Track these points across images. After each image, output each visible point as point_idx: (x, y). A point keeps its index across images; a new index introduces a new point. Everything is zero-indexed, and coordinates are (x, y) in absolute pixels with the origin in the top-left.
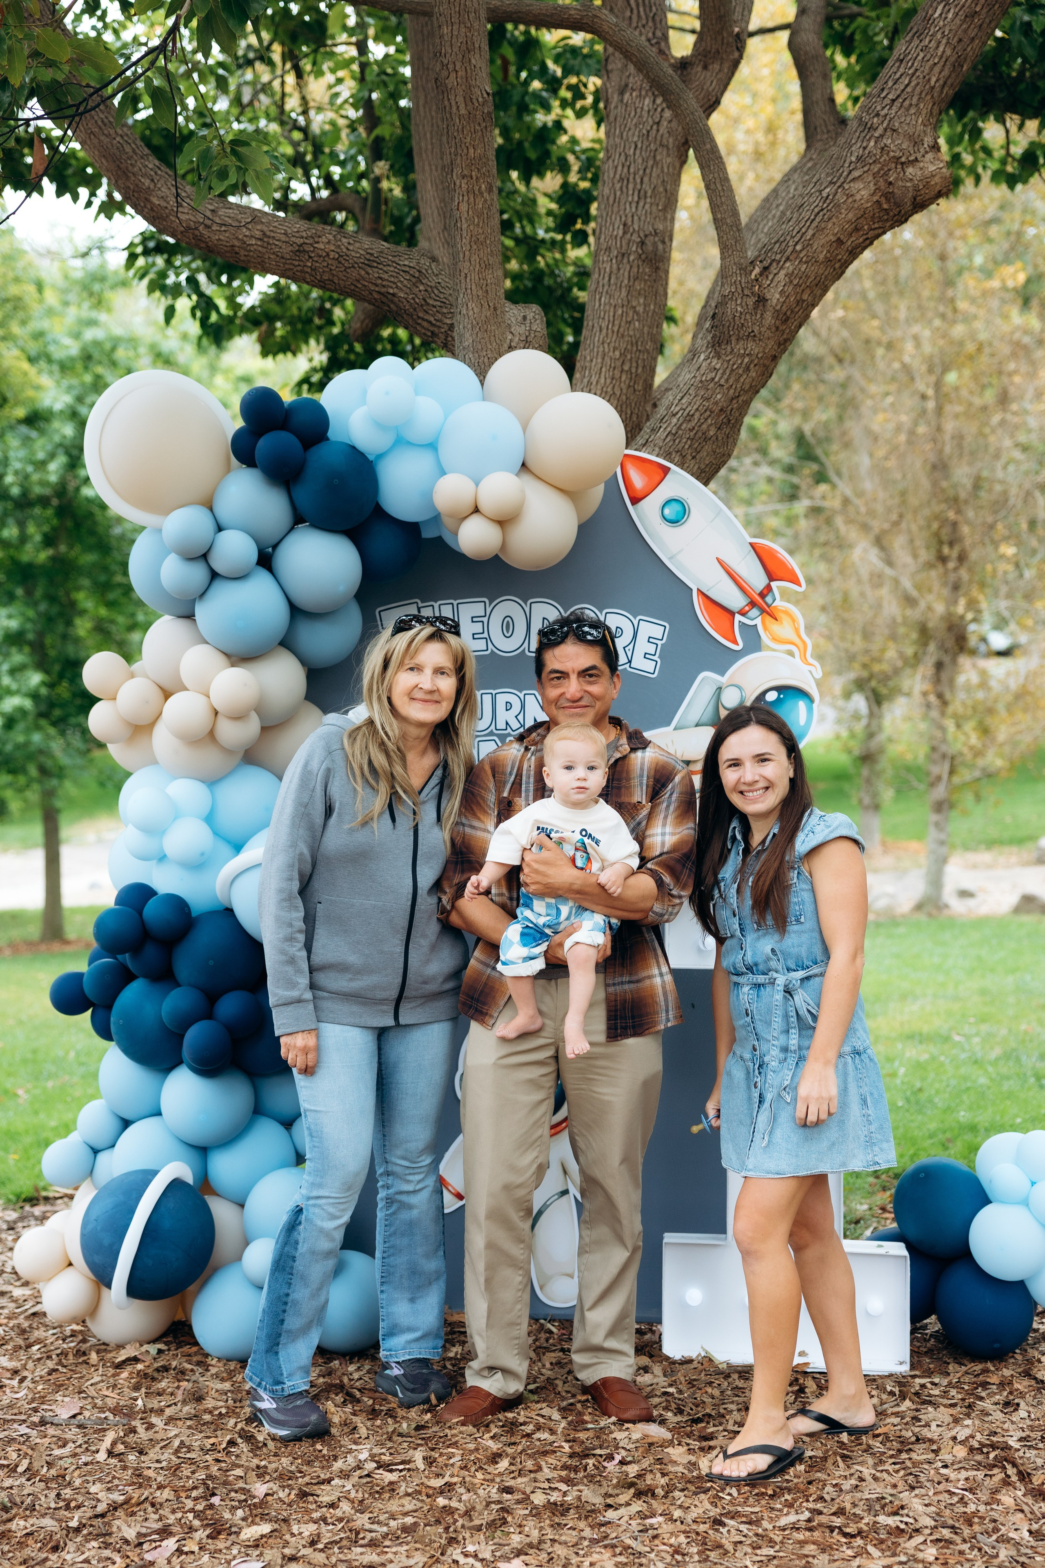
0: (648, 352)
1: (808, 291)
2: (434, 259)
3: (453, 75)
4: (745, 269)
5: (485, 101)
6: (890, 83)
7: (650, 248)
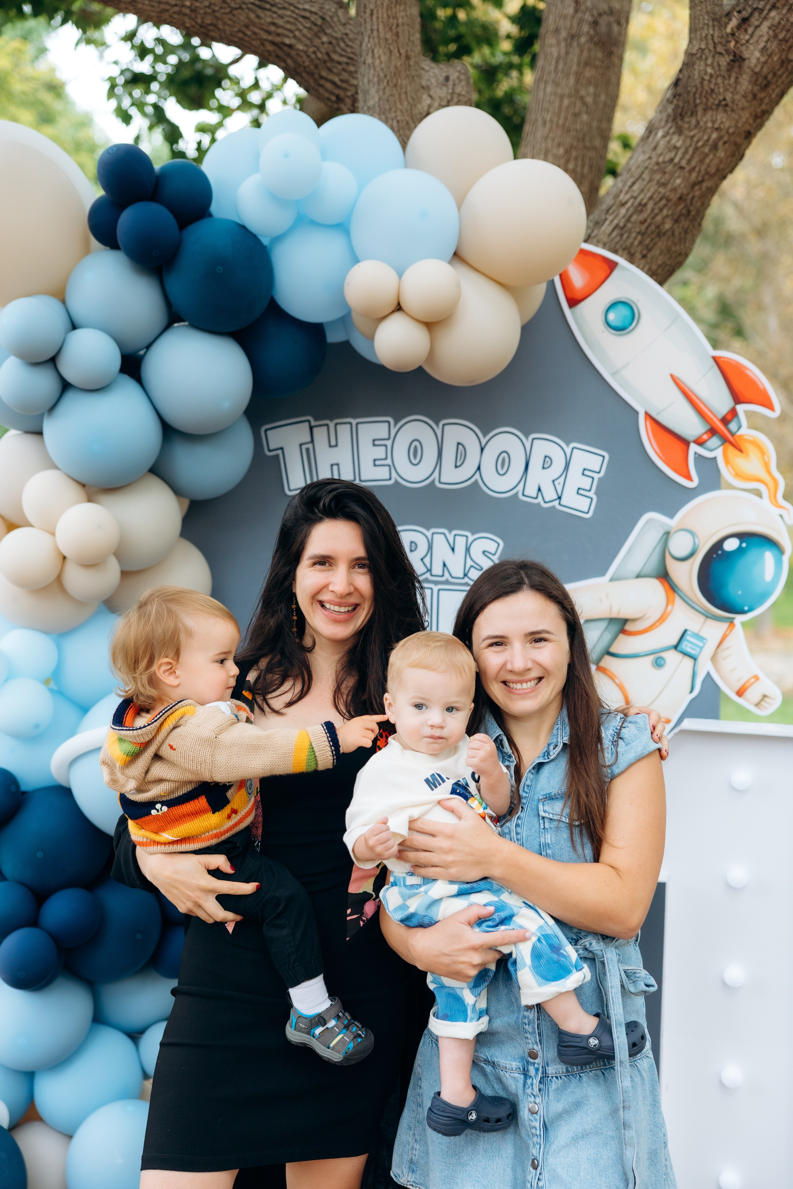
4: (719, 21)
7: (605, 30)
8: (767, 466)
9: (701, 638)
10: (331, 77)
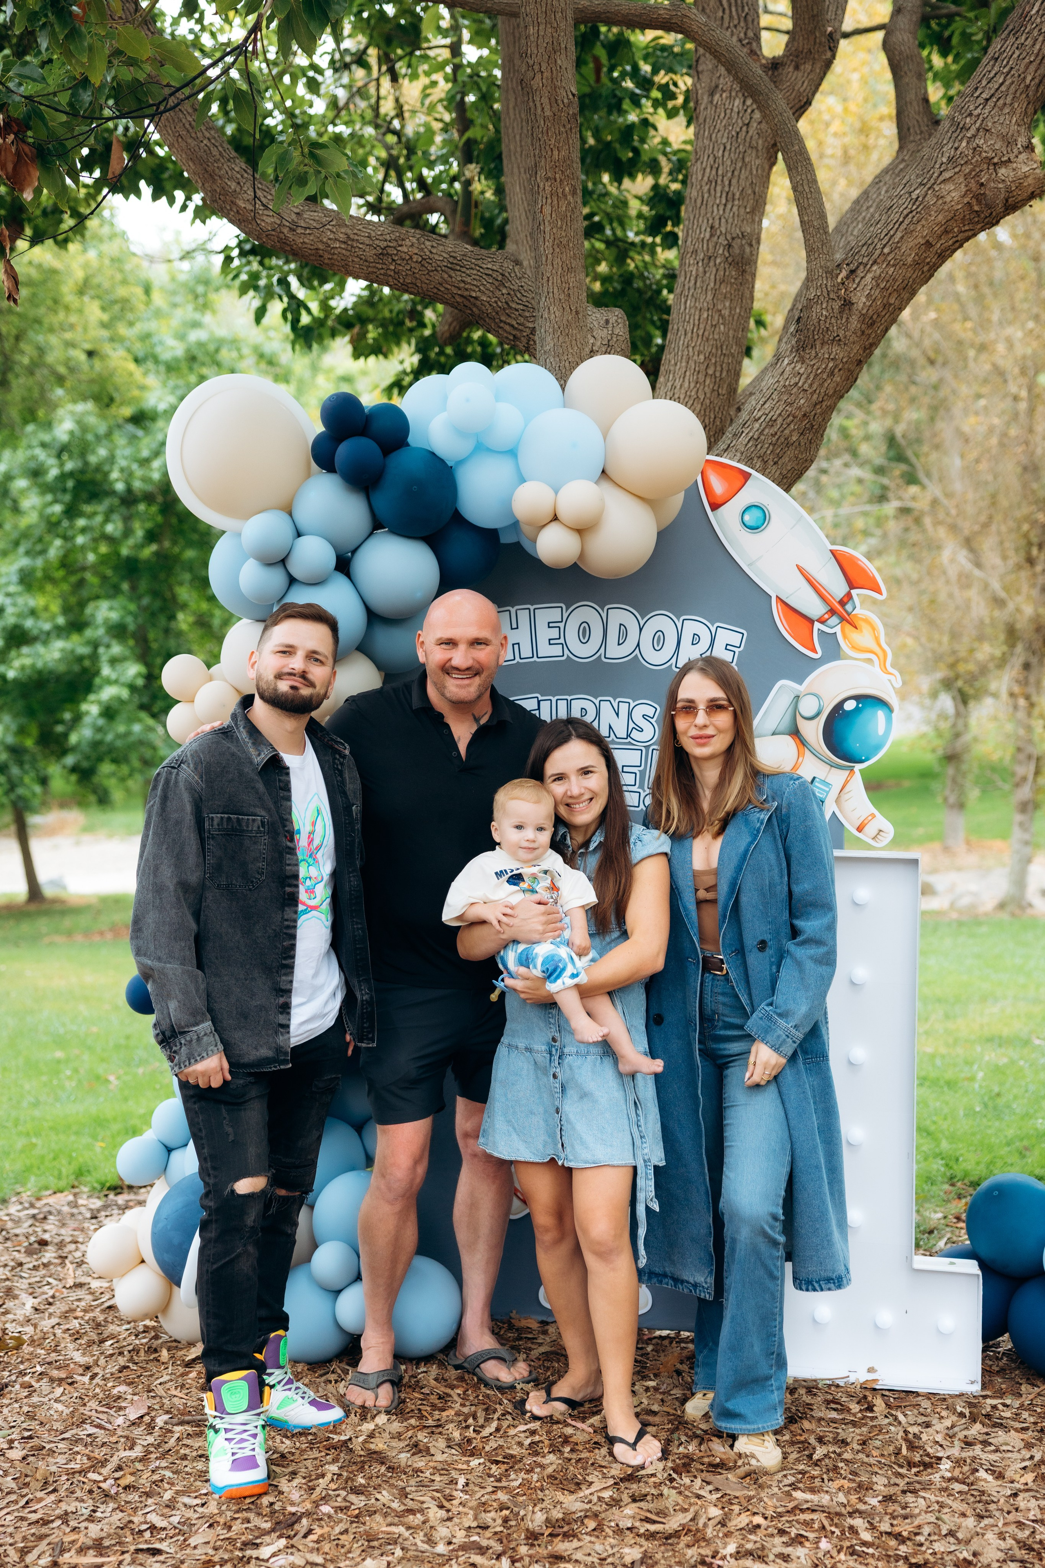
0: (733, 355)
1: (895, 295)
2: (517, 263)
3: (538, 76)
4: (831, 272)
5: (570, 103)
6: (984, 83)
7: (737, 251)
8: (877, 640)
9: (828, 784)
10: (509, 321)
